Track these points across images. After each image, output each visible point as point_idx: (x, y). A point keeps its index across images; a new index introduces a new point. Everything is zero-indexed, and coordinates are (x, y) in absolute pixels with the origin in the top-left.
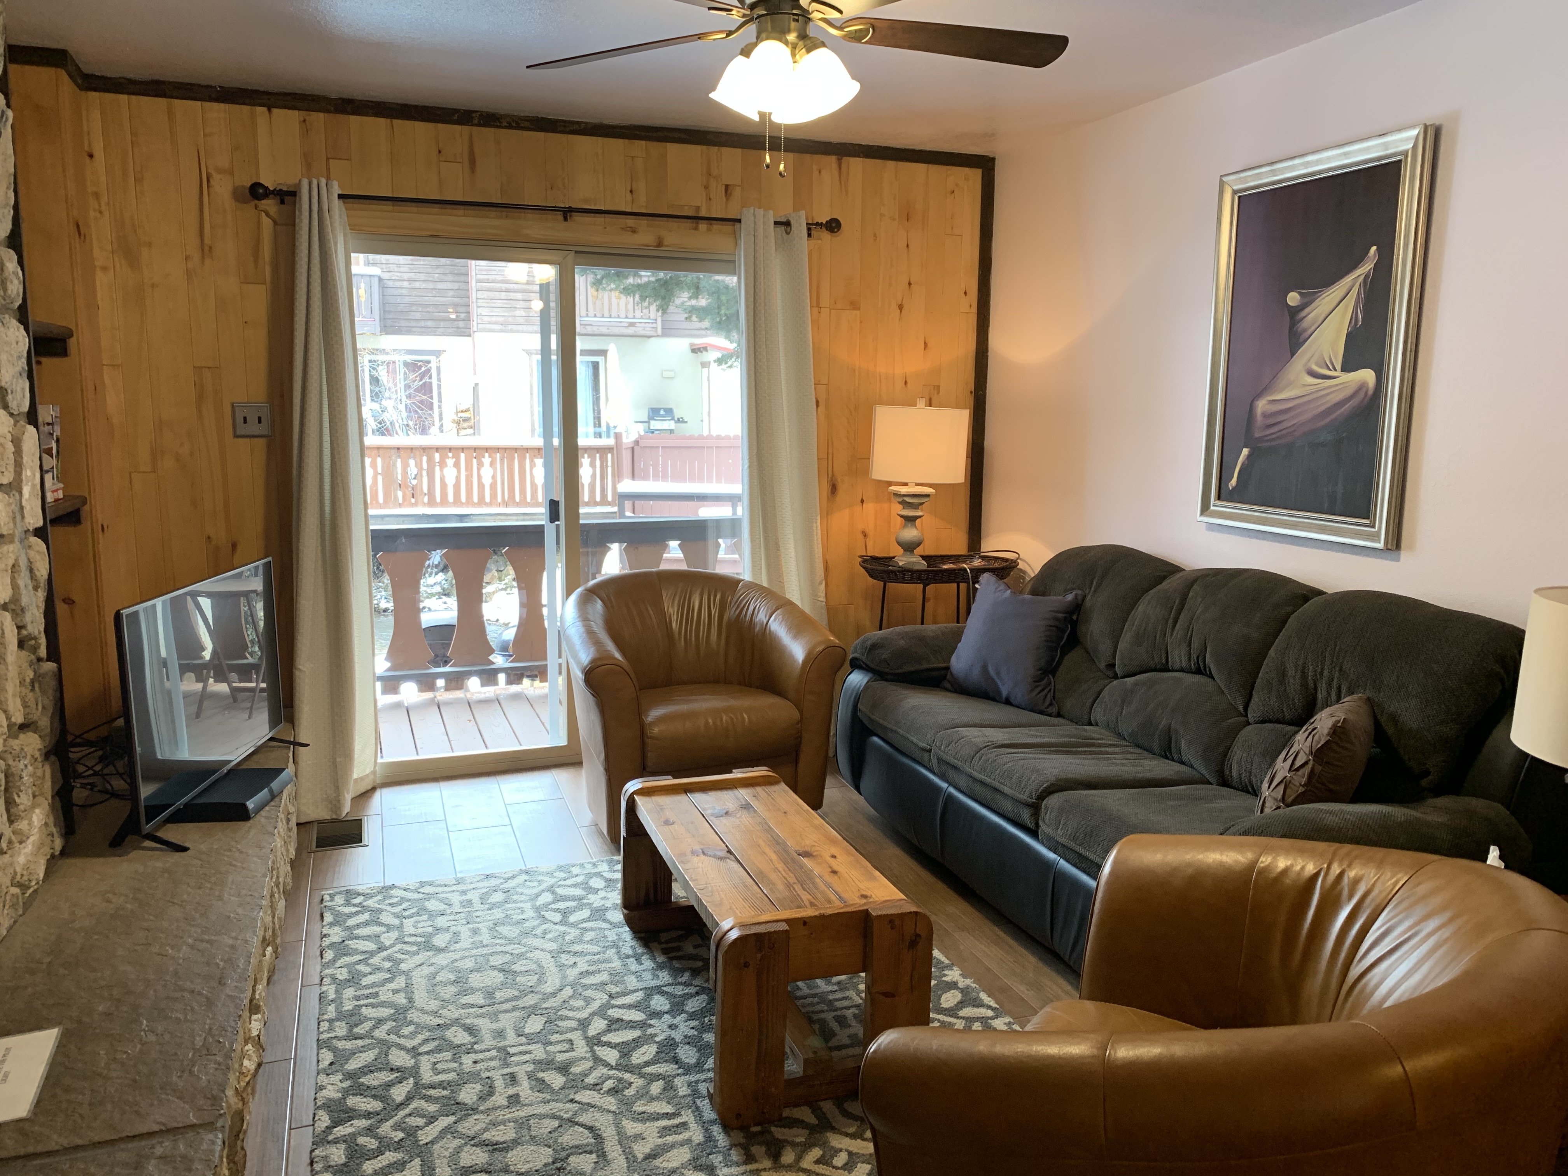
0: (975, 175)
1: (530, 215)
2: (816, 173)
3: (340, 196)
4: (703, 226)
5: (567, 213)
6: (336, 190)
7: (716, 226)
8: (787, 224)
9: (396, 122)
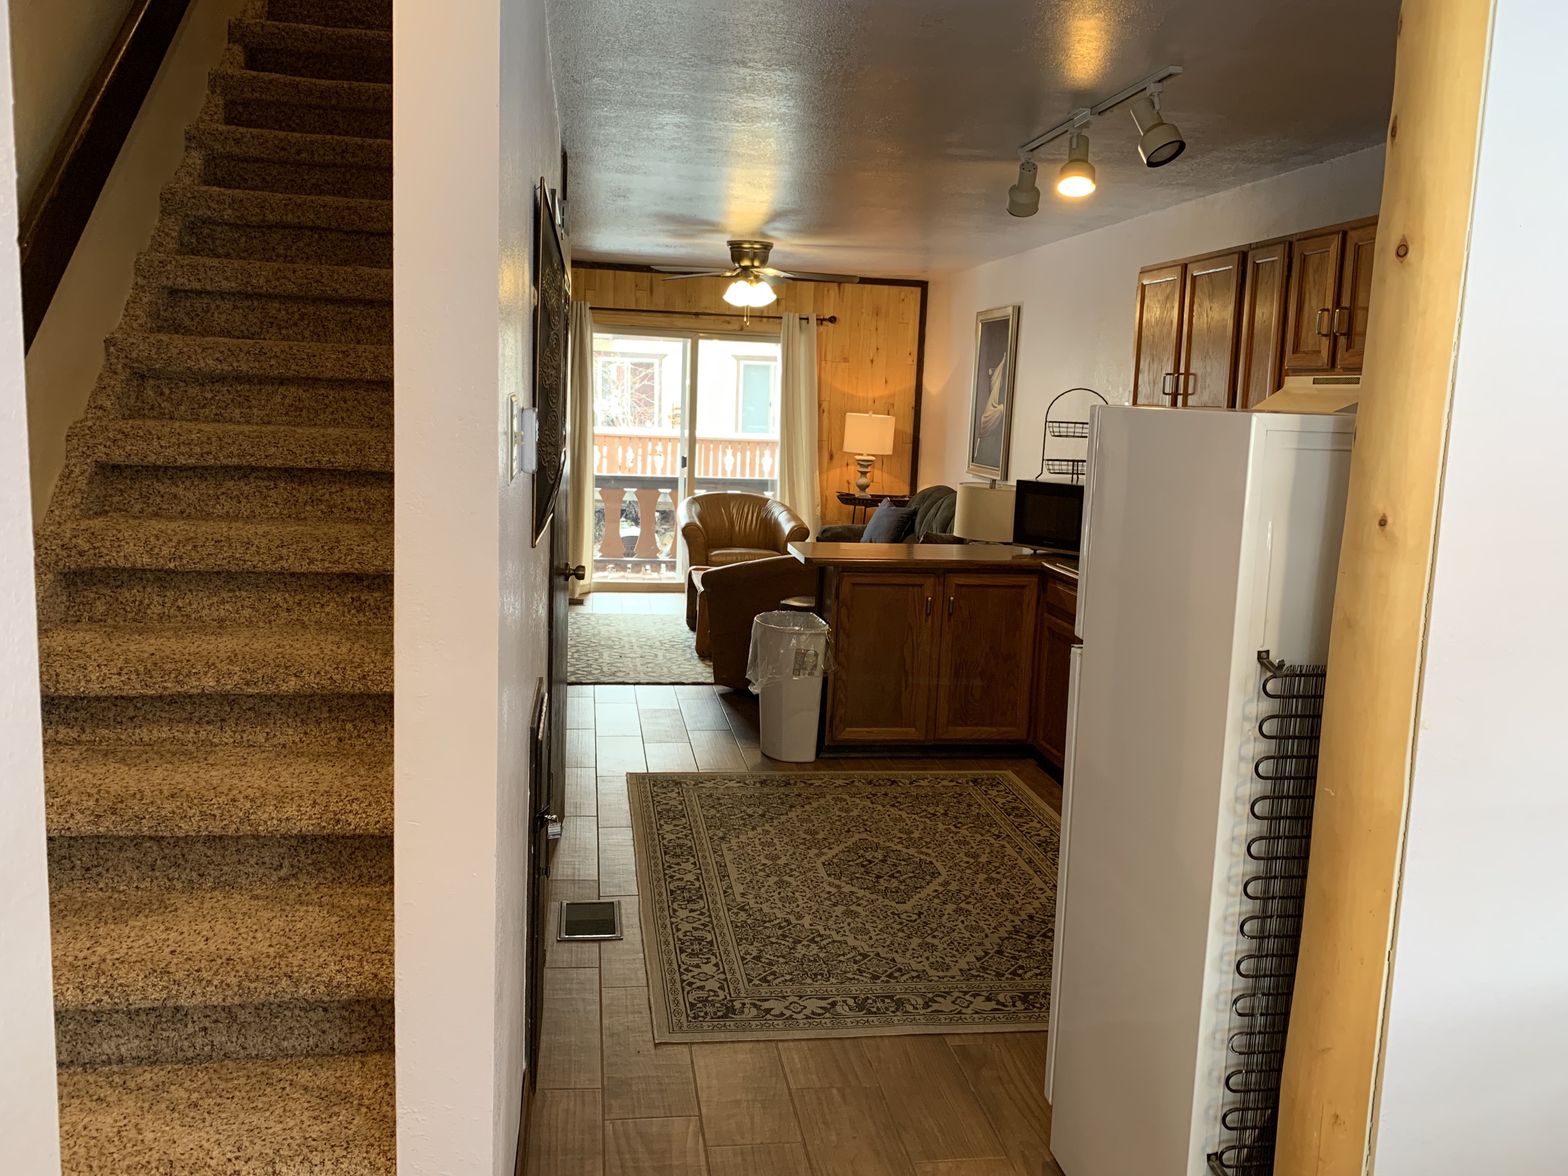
0: (918, 291)
1: (678, 315)
2: (826, 292)
3: (590, 308)
4: (765, 320)
5: (697, 314)
6: (589, 305)
7: (771, 320)
8: (807, 319)
9: (618, 272)
